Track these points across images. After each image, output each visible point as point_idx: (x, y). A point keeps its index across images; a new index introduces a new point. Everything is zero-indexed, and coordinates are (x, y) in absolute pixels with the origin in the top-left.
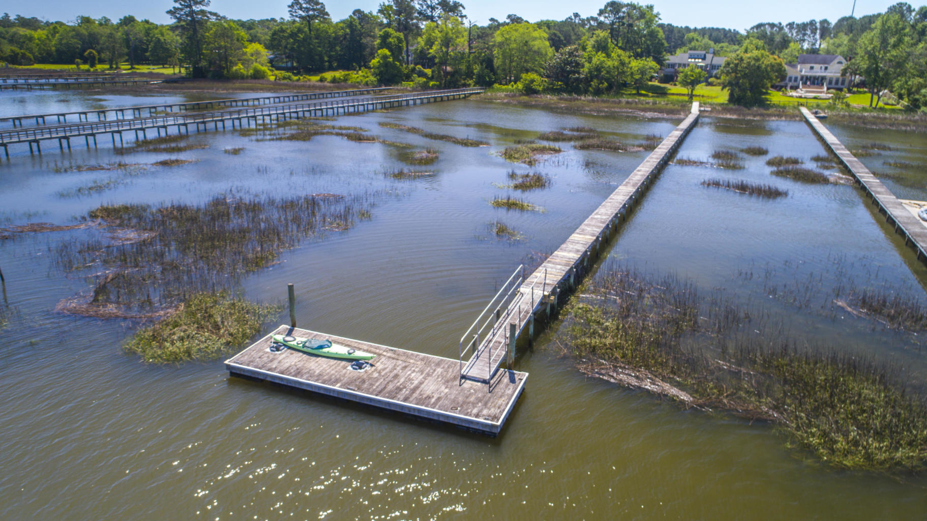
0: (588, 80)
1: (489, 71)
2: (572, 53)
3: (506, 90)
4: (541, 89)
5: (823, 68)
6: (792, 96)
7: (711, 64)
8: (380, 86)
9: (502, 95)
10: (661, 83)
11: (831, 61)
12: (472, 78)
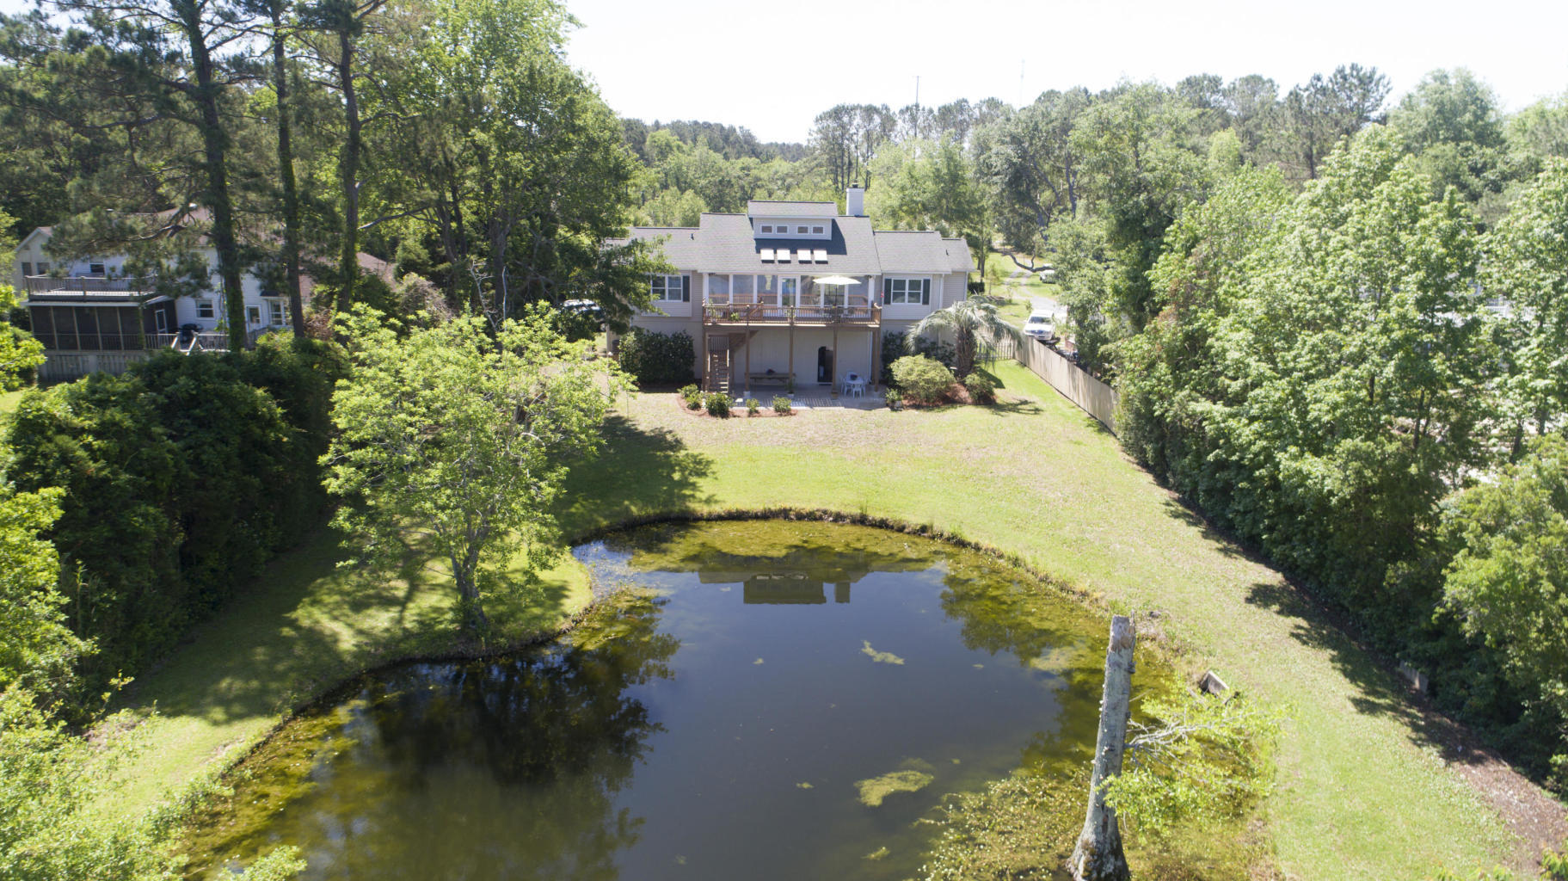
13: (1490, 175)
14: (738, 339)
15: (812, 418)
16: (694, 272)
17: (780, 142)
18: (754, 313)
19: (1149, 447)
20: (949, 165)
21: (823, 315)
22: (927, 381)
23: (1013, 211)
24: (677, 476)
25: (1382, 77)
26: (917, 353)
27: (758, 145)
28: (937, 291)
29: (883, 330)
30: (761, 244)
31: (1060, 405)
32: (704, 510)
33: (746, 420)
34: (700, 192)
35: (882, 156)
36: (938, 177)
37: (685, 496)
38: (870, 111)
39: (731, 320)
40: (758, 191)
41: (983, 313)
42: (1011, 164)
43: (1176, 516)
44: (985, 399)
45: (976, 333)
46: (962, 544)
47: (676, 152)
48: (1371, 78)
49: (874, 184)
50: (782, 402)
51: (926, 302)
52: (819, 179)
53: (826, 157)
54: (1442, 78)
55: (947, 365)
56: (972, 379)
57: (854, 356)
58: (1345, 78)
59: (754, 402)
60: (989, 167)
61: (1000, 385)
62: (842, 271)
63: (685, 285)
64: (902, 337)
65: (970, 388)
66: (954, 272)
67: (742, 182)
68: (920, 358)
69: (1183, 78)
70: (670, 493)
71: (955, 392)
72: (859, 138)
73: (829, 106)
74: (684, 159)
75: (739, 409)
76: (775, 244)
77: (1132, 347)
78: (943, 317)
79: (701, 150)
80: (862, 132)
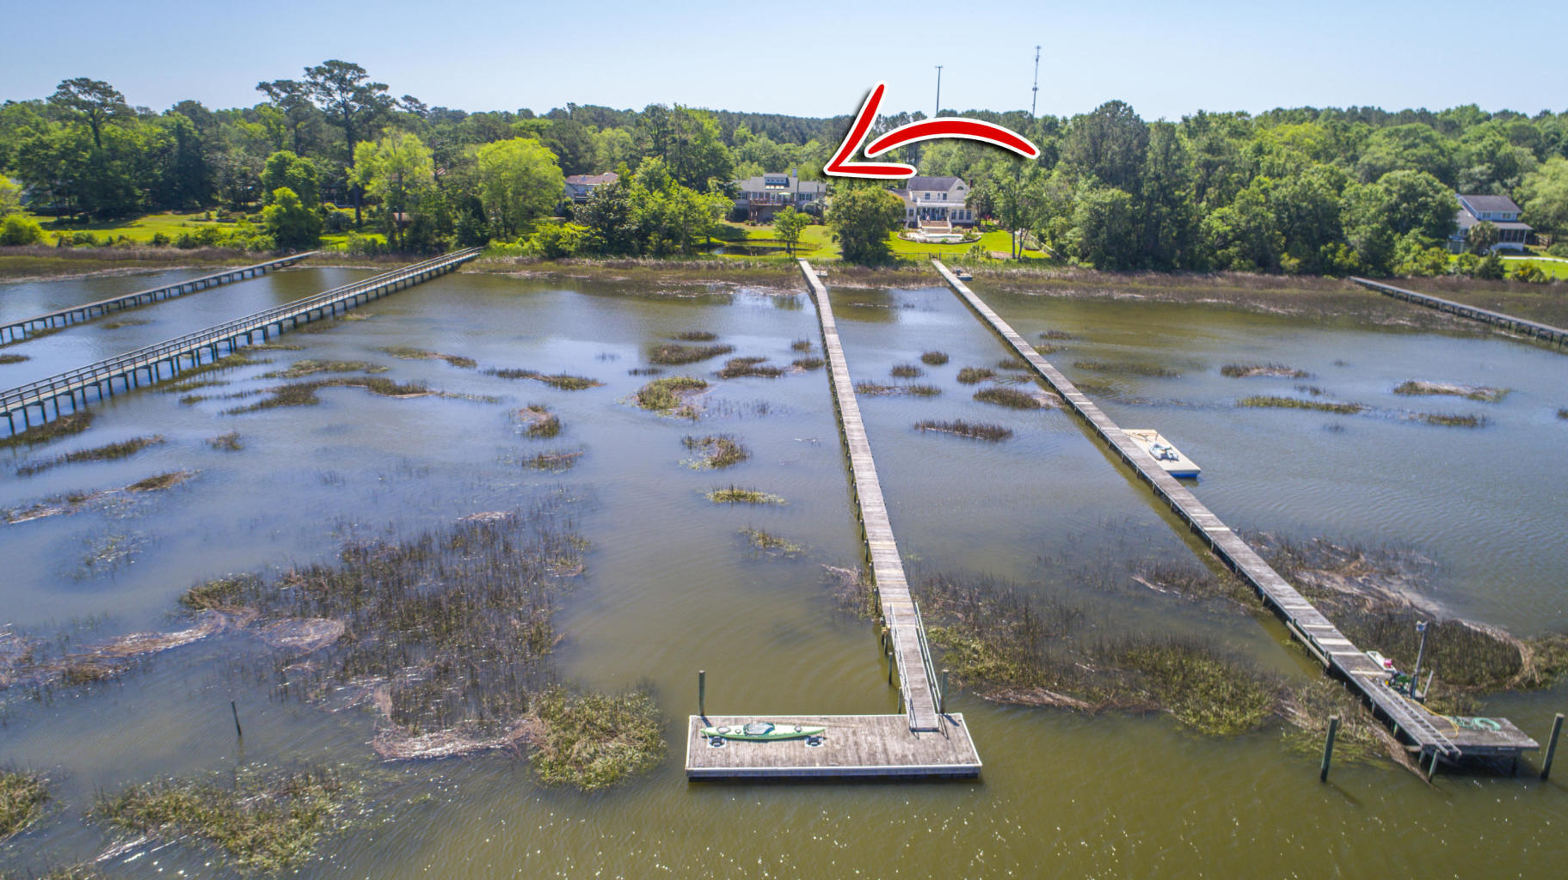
0: (643, 233)
1: (478, 220)
2: (613, 192)
3: (517, 253)
4: (572, 248)
5: (941, 196)
6: (914, 241)
7: (798, 193)
8: (287, 254)
9: (512, 260)
10: (731, 221)
11: (950, 186)
12: (451, 234)
14: (759, 208)
16: (749, 191)
18: (764, 202)
21: (781, 202)
30: (767, 184)
39: (758, 203)
62: (788, 192)
63: (746, 195)
76: (771, 184)
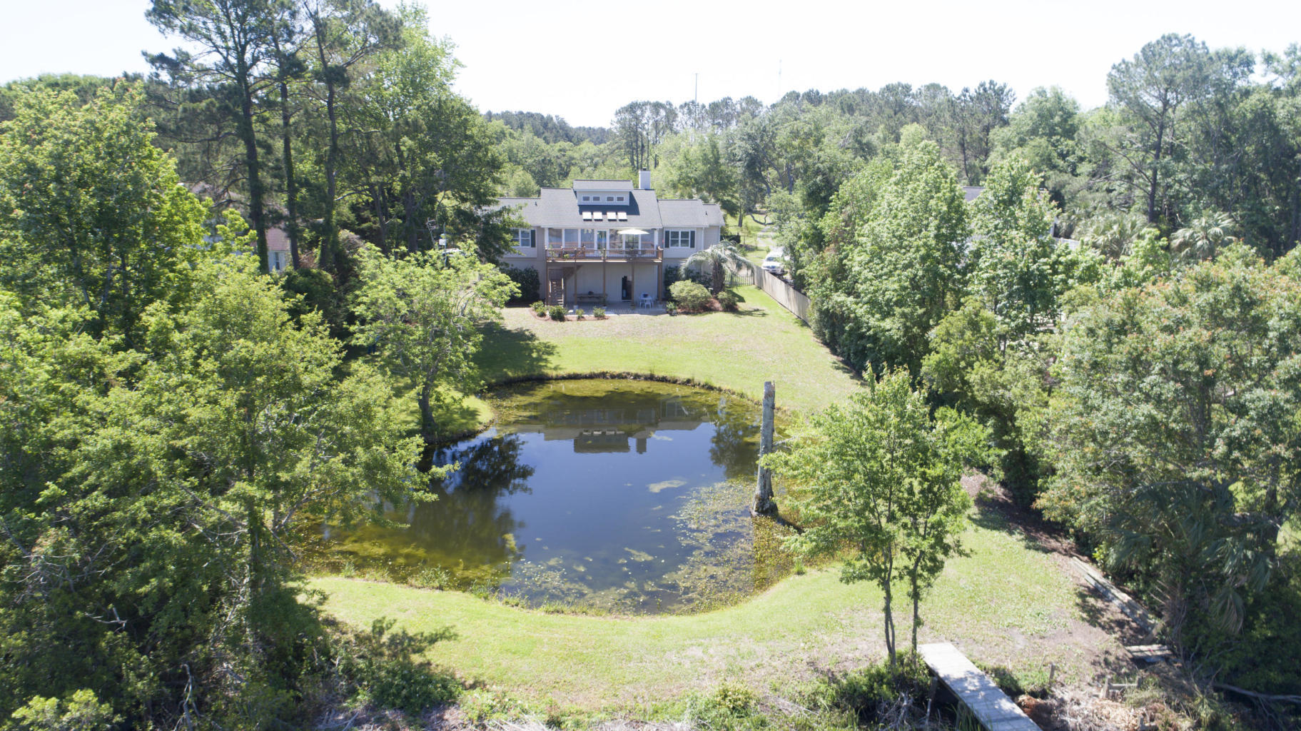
13: (1071, 159)
14: (568, 272)
15: (618, 321)
16: (539, 227)
17: (587, 126)
18: (579, 255)
19: (826, 331)
20: (713, 151)
21: (624, 255)
22: (693, 297)
23: (752, 184)
24: (535, 355)
25: (1010, 90)
26: (687, 278)
27: (571, 129)
28: (699, 238)
29: (664, 264)
30: (583, 208)
31: (779, 311)
32: (554, 373)
33: (576, 323)
34: (528, 169)
35: (666, 143)
36: (705, 160)
37: (541, 366)
38: (657, 106)
39: (564, 259)
40: (572, 168)
41: (728, 252)
42: (749, 154)
43: (838, 368)
44: (731, 308)
45: (724, 265)
46: (711, 388)
47: (509, 138)
48: (1002, 90)
49: (661, 163)
50: (599, 311)
51: (692, 246)
52: (619, 158)
53: (624, 141)
54: (1042, 93)
55: (707, 288)
56: (722, 295)
57: (646, 282)
58: (985, 90)
59: (581, 311)
60: (734, 155)
61: (742, 300)
62: (637, 226)
63: (532, 237)
64: (677, 269)
65: (721, 301)
66: (711, 227)
67: (559, 161)
68: (689, 282)
69: (884, 86)
70: (532, 365)
71: (712, 303)
72: (649, 127)
73: (626, 103)
74: (515, 143)
75: (571, 315)
76: (592, 209)
77: (812, 269)
78: (703, 255)
79: (527, 136)
80: (651, 122)
